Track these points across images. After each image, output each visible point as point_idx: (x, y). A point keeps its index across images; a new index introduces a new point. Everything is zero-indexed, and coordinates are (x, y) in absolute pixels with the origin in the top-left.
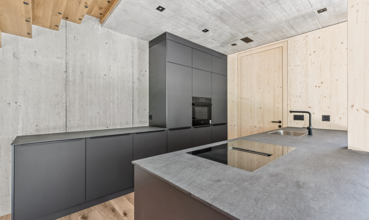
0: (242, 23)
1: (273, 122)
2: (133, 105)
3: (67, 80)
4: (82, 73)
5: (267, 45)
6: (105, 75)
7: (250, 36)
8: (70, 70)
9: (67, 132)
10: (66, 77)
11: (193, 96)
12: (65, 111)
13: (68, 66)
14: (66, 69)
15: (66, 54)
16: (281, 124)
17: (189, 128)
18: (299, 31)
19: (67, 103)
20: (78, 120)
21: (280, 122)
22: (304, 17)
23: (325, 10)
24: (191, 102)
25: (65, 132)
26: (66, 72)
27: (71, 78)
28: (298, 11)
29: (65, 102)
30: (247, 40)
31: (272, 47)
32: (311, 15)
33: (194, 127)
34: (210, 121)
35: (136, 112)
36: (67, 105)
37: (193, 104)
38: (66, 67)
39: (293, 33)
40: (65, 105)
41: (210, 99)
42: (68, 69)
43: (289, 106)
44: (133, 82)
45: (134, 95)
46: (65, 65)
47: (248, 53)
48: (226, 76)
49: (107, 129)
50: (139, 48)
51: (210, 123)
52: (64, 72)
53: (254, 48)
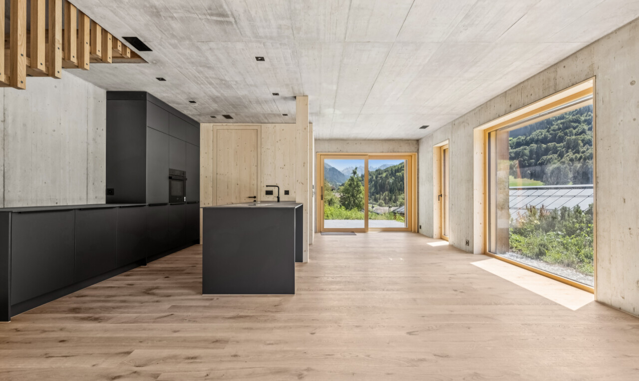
0: (230, 106)
1: (249, 197)
2: (87, 174)
3: (5, 134)
4: (25, 125)
5: (244, 124)
6: (54, 131)
7: (232, 115)
8: (9, 119)
9: (5, 207)
10: (4, 128)
11: (170, 168)
12: (2, 178)
13: (6, 113)
14: (4, 117)
15: (4, 96)
16: (256, 199)
17: (165, 204)
18: (270, 121)
19: (5, 166)
20: (20, 191)
21: (255, 197)
22: (275, 115)
23: (286, 115)
24: (167, 174)
25: (3, 207)
26: (4, 121)
27: (10, 130)
28: (272, 111)
29: (2, 164)
30: (228, 117)
31: (248, 128)
32: (279, 115)
33: (171, 204)
34: (185, 198)
35: (90, 184)
36: (5, 169)
37: (170, 178)
38: (4, 114)
39: (266, 121)
40: (2, 168)
41: (184, 173)
42: (6, 118)
43: (262, 183)
44: (88, 144)
45: (89, 161)
46: (3, 111)
47: (225, 127)
48: (199, 147)
49: (56, 205)
50: (95, 98)
51: (185, 200)
52: (2, 121)
53: (231, 124)
